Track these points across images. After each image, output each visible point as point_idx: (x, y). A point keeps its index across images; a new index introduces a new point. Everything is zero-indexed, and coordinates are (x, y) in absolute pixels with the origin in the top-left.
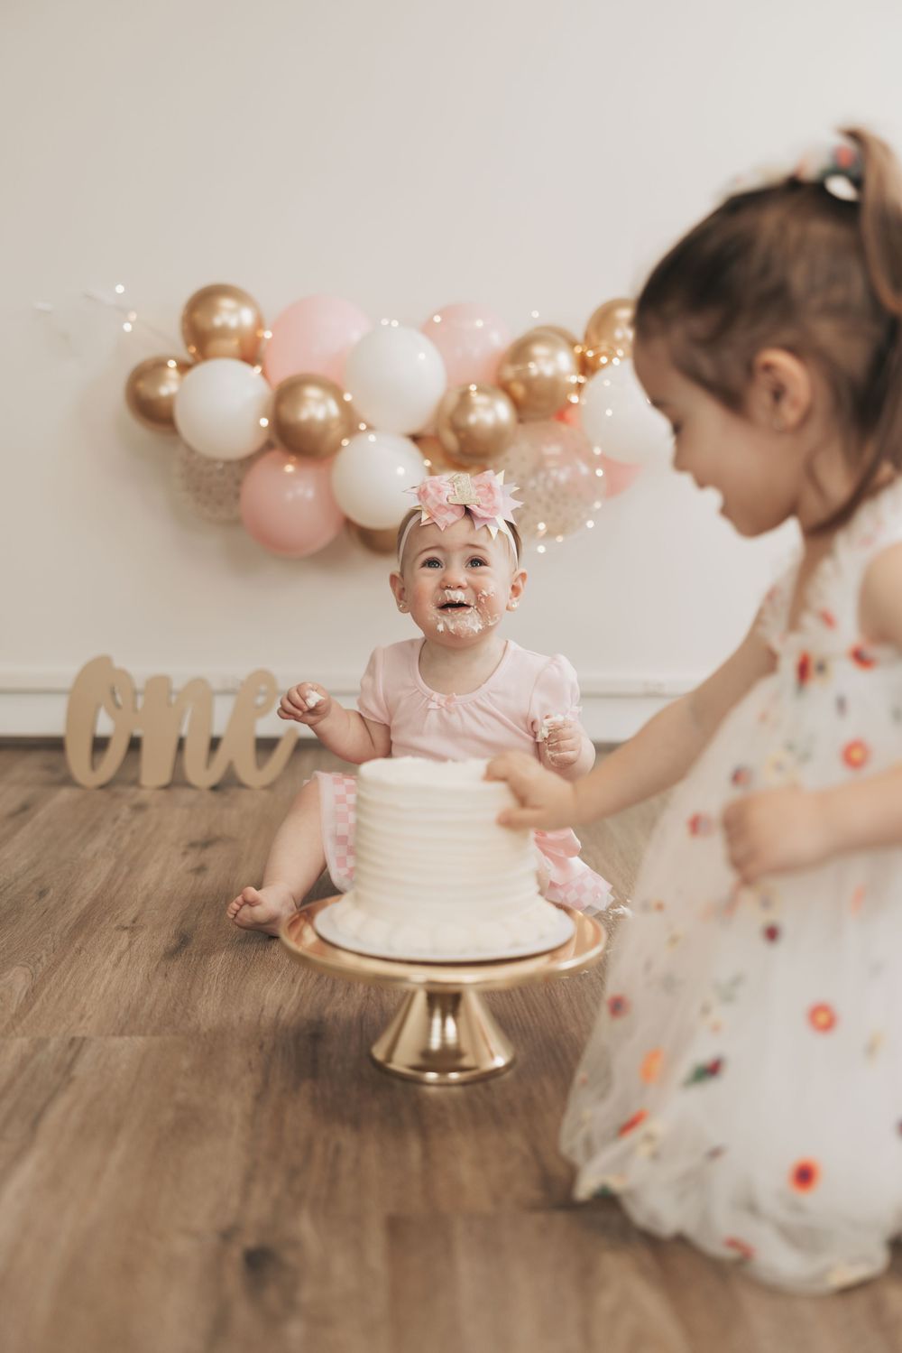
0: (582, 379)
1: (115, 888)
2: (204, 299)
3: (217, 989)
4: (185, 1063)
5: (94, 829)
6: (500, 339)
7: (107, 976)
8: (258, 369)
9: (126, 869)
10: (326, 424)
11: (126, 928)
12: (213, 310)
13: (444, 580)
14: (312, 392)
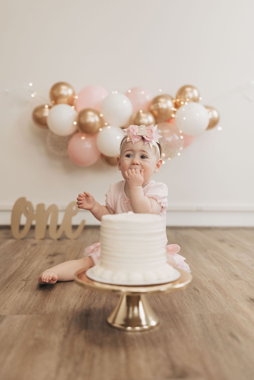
0: (175, 110)
1: (22, 268)
2: (57, 86)
3: (54, 299)
4: (40, 324)
5: (18, 251)
6: (149, 98)
7: (16, 295)
8: (73, 107)
9: (27, 262)
10: (95, 124)
11: (25, 280)
12: (59, 90)
13: (132, 161)
14: (90, 114)
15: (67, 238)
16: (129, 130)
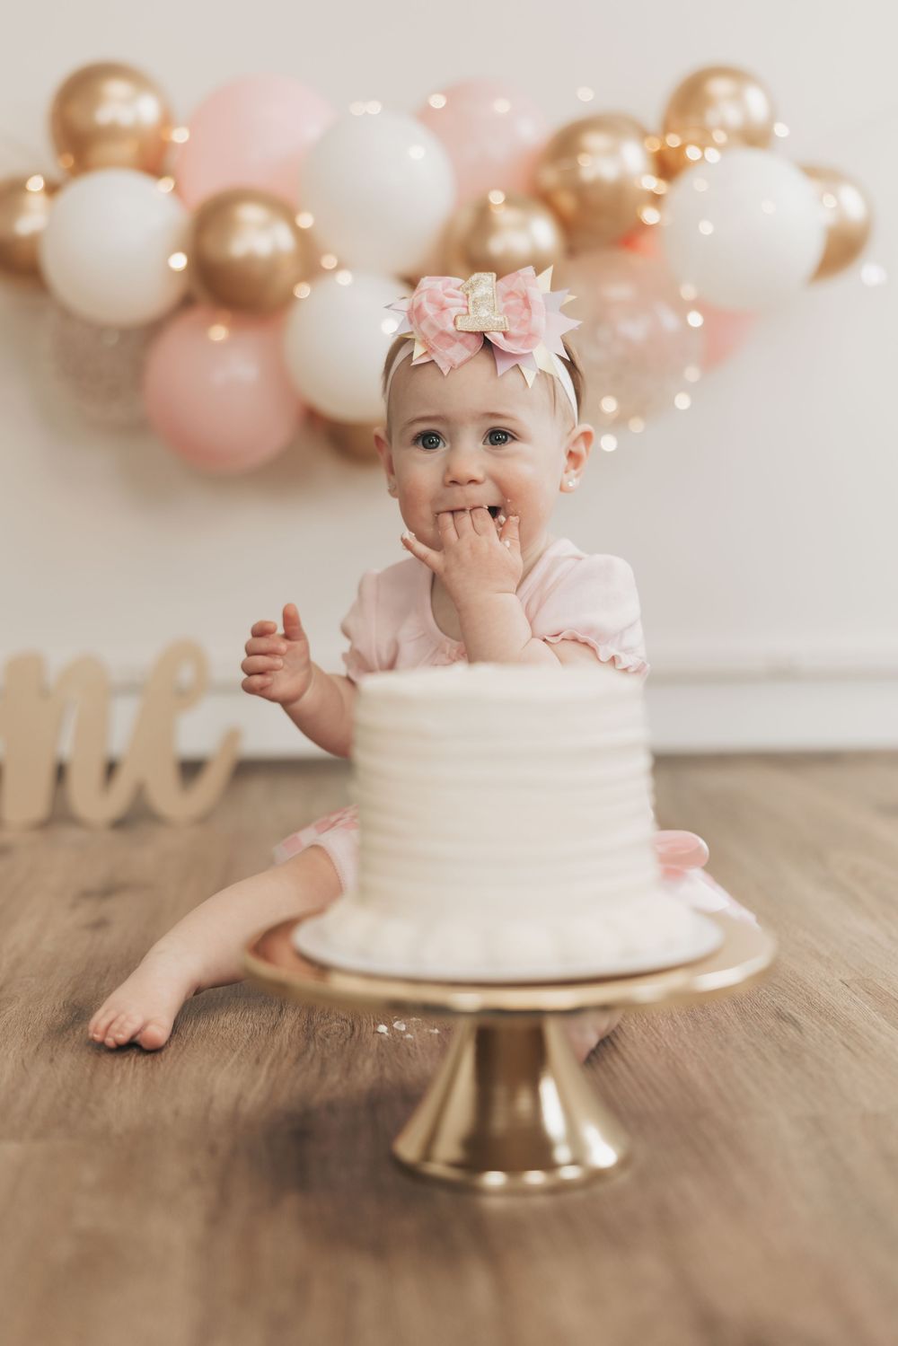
0: (660, 185)
2: (82, 86)
6: (534, 131)
8: (166, 185)
12: (94, 100)
13: (448, 470)
14: (250, 214)
15: (158, 819)
16: (420, 307)
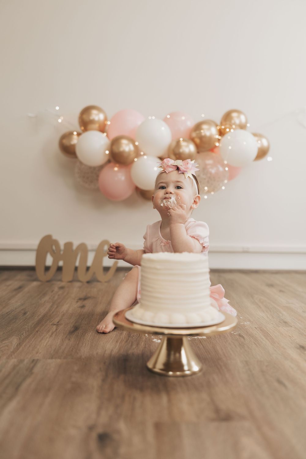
0: (220, 138)
1: (51, 312)
2: (87, 110)
3: (88, 344)
4: (76, 368)
5: (45, 294)
6: (190, 124)
7: (48, 339)
8: (105, 134)
9: (55, 306)
10: (129, 152)
11: (55, 325)
12: (89, 114)
14: (124, 142)
15: (98, 281)
